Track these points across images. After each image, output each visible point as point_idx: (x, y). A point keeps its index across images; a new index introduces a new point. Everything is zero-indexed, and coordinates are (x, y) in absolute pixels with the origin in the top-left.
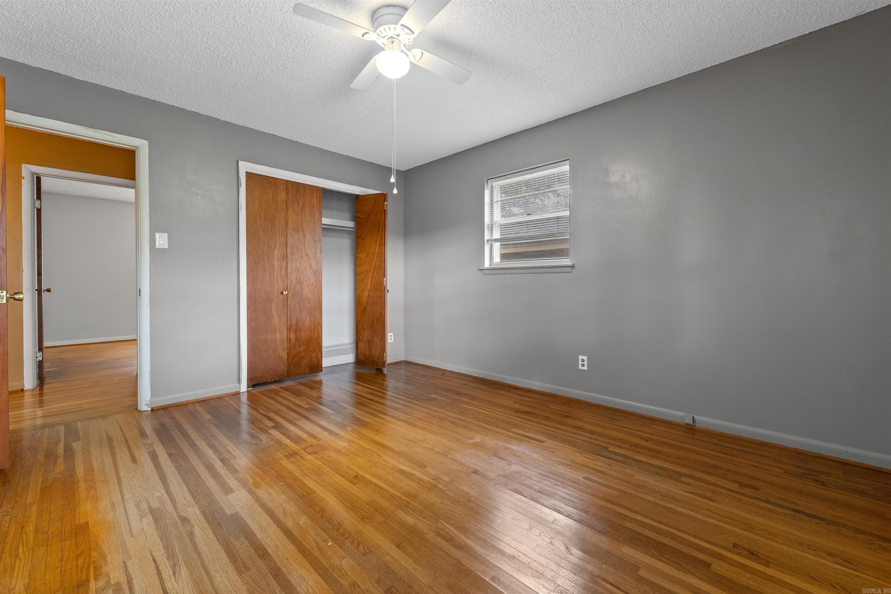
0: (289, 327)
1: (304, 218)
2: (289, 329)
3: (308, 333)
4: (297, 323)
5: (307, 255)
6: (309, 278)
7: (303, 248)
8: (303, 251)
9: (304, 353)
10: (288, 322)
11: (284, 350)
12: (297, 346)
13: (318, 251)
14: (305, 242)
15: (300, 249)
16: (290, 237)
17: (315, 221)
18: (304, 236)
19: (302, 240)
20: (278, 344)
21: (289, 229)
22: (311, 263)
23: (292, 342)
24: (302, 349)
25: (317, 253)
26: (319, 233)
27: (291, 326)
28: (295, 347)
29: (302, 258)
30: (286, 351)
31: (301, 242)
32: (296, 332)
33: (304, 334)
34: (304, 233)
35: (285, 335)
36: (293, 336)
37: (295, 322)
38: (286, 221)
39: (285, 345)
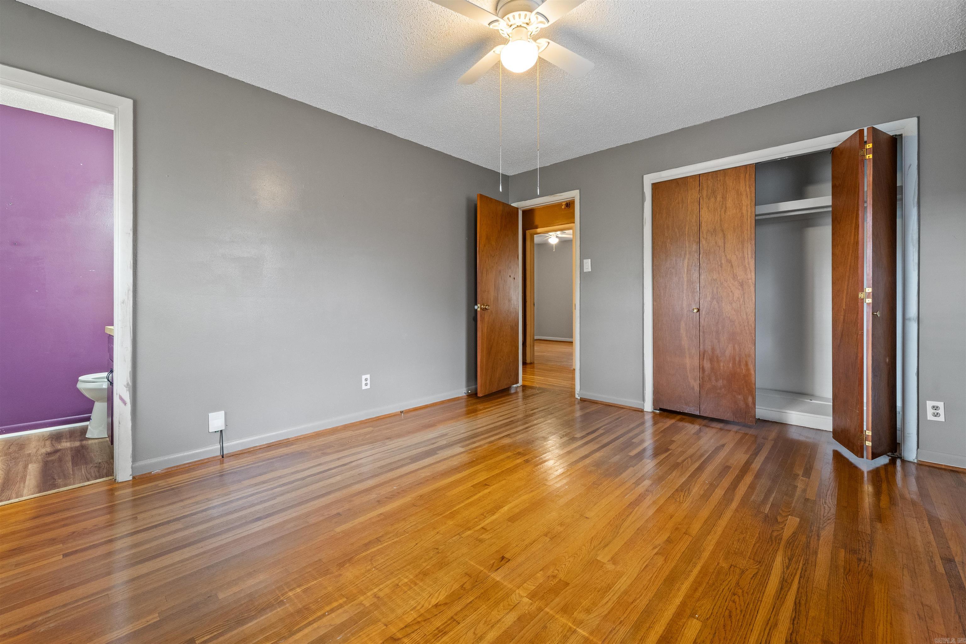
0: (701, 353)
1: (725, 214)
2: (702, 356)
3: (731, 365)
4: (713, 349)
5: (729, 261)
6: (731, 292)
7: (723, 254)
8: (723, 258)
9: (723, 390)
10: (701, 347)
11: (695, 380)
12: (713, 378)
13: (748, 254)
14: (726, 245)
15: (718, 256)
16: (704, 242)
17: (742, 213)
18: (724, 238)
19: (721, 243)
20: (688, 370)
21: (702, 232)
22: (735, 271)
23: (706, 373)
24: (720, 383)
25: (746, 258)
26: (749, 229)
27: (704, 352)
28: (710, 379)
29: (722, 267)
30: (698, 382)
31: (719, 247)
32: (711, 360)
33: (723, 366)
34: (724, 234)
35: (696, 362)
36: (707, 365)
37: (710, 347)
38: (698, 224)
39: (697, 374)
